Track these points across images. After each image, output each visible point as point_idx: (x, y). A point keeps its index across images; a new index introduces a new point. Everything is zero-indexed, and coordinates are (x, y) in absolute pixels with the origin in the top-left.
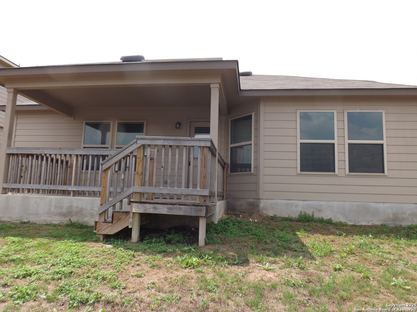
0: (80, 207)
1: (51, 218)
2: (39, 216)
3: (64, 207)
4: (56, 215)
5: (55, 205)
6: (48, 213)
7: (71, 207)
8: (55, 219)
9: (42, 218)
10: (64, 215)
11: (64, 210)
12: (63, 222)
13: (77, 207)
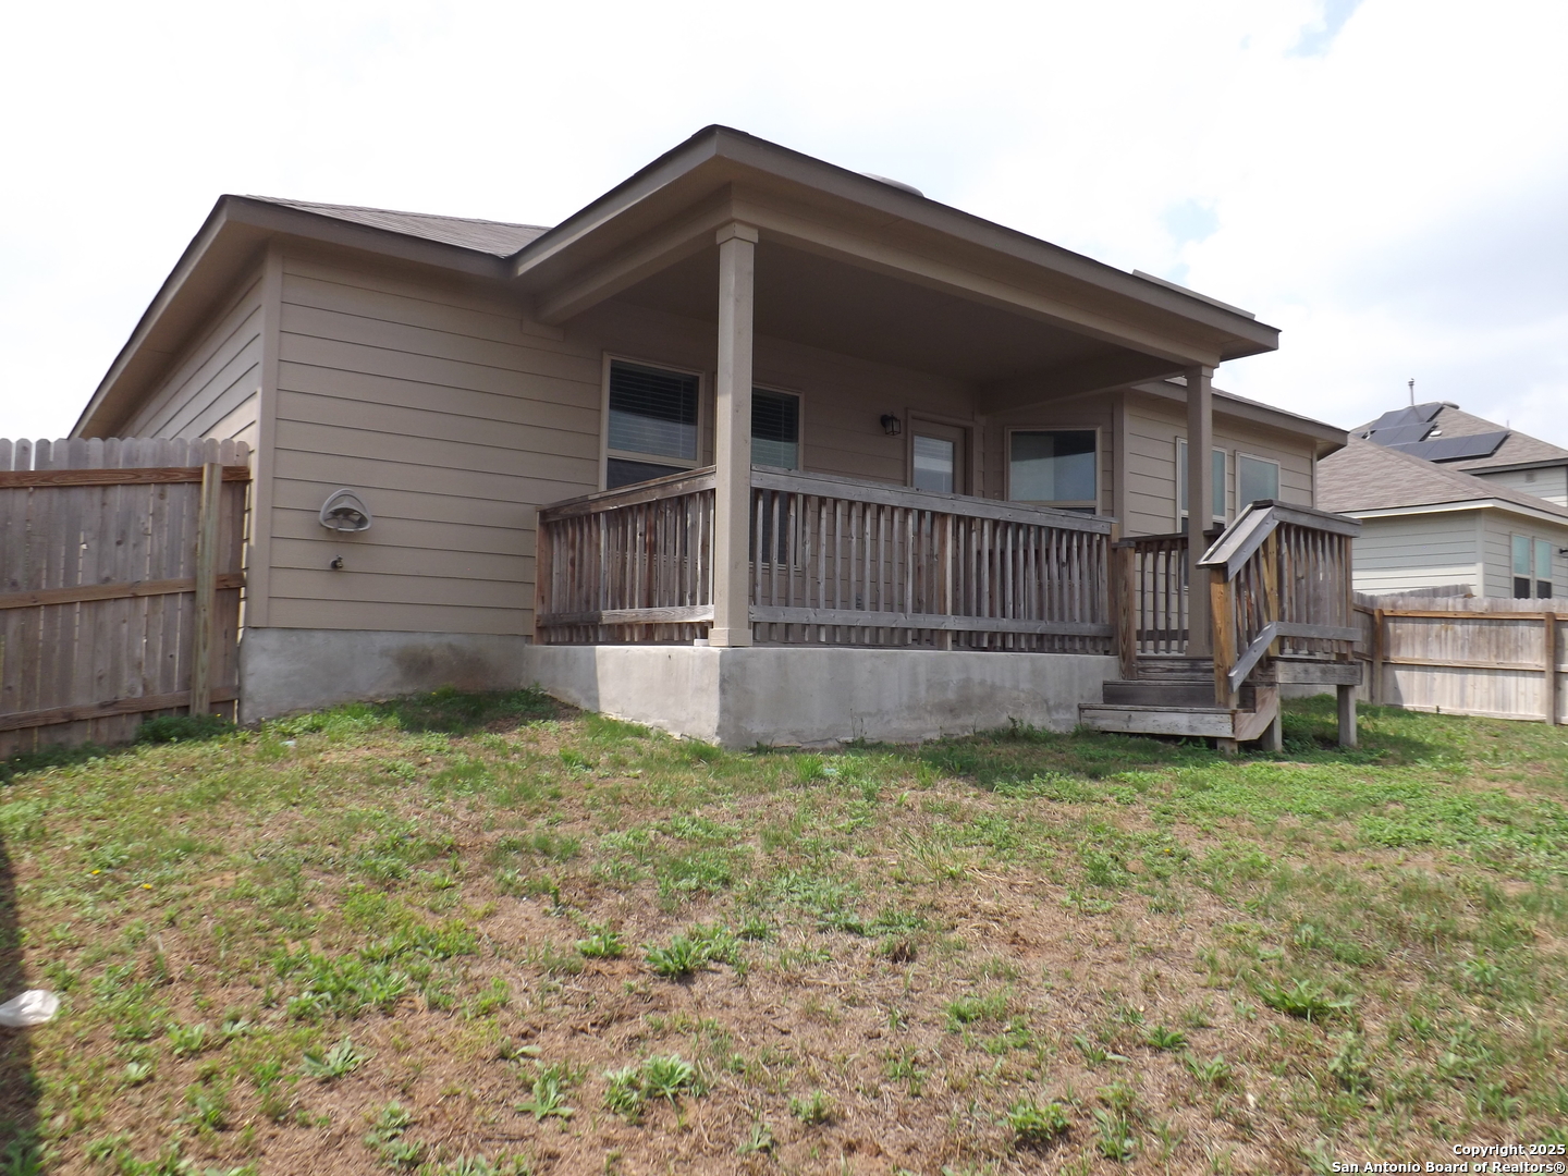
0: (989, 682)
1: (918, 721)
2: (886, 718)
3: (952, 685)
4: (931, 713)
5: (928, 680)
6: (910, 708)
7: (967, 682)
8: (929, 726)
9: (895, 725)
10: (952, 710)
11: (951, 695)
12: (952, 732)
13: (982, 683)
